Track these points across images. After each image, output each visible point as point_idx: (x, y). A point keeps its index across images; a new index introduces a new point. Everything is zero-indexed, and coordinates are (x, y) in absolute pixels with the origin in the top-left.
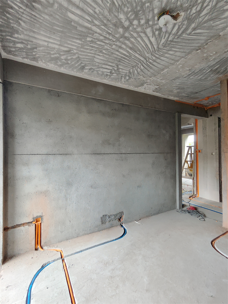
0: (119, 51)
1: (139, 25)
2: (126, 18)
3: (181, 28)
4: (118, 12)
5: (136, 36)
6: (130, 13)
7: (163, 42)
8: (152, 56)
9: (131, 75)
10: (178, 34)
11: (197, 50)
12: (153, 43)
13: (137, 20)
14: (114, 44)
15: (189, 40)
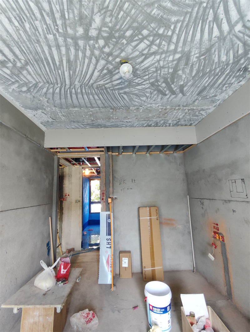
0: (51, 50)
1: (101, 49)
2: (99, 27)
3: (121, 85)
4: (99, 11)
5: (87, 55)
6: (107, 29)
7: (100, 84)
8: (80, 88)
9: (34, 89)
10: (115, 87)
11: (112, 109)
12: (93, 77)
13: (105, 42)
14: (54, 35)
15: (115, 97)
